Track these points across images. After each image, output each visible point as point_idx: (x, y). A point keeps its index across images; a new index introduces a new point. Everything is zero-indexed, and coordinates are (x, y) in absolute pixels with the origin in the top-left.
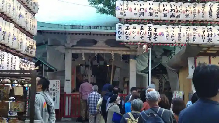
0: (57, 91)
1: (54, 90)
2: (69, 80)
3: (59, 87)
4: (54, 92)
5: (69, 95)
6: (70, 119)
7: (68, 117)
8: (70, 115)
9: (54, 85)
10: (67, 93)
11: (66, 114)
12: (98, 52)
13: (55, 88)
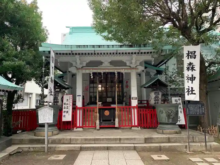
0: (70, 105)
1: (67, 104)
2: (80, 96)
3: (72, 102)
4: (67, 105)
5: (80, 108)
6: (81, 129)
7: (80, 127)
8: (81, 125)
9: (67, 100)
10: (78, 107)
11: (78, 125)
12: (104, 71)
13: (68, 102)
